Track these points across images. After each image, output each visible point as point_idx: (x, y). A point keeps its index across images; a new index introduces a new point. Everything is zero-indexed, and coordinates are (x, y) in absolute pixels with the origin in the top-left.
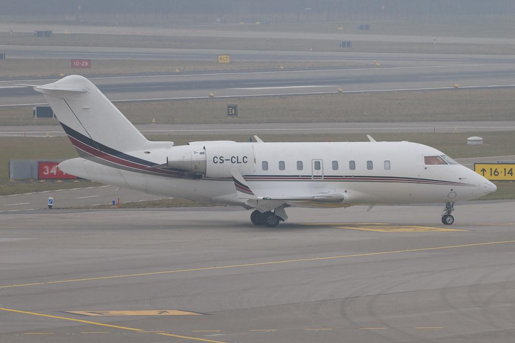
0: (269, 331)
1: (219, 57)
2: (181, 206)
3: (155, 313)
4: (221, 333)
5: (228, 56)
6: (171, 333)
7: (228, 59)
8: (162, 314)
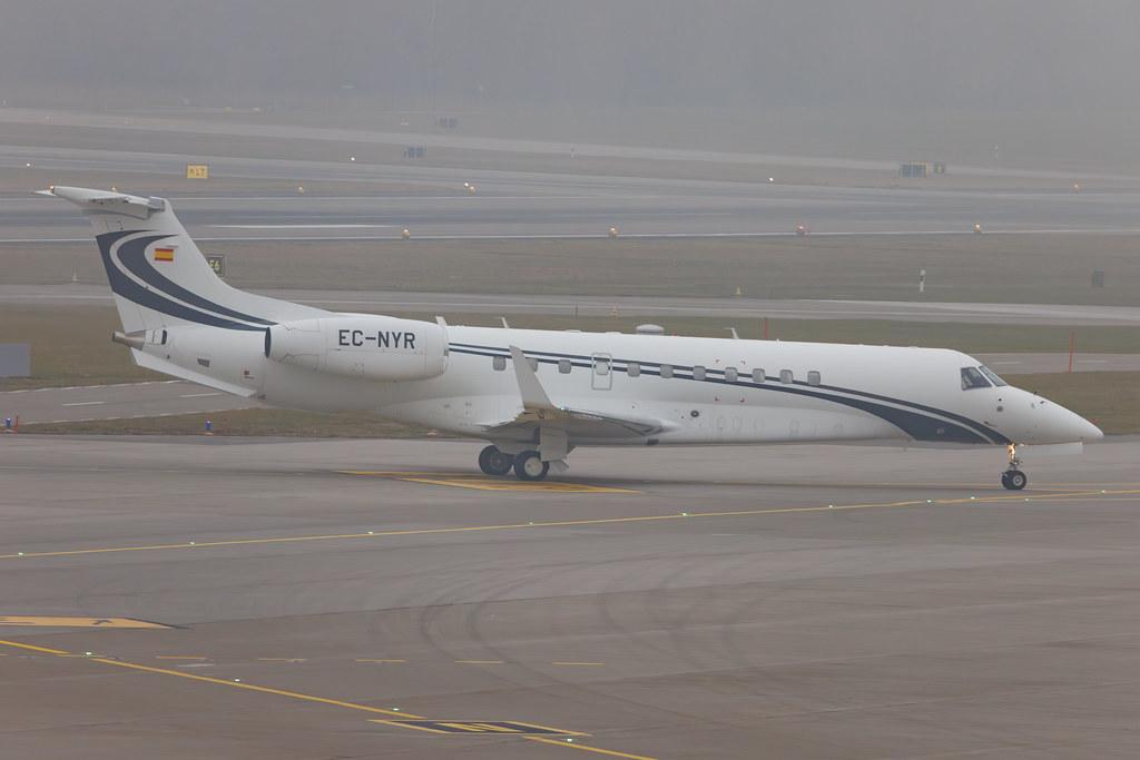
0: (293, 661)
1: (190, 167)
2: (128, 433)
3: (88, 622)
4: (206, 662)
5: (205, 168)
6: (117, 659)
7: (205, 172)
8: (102, 625)
